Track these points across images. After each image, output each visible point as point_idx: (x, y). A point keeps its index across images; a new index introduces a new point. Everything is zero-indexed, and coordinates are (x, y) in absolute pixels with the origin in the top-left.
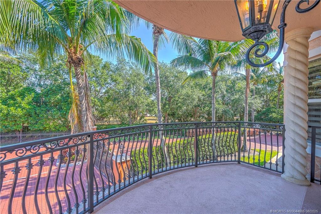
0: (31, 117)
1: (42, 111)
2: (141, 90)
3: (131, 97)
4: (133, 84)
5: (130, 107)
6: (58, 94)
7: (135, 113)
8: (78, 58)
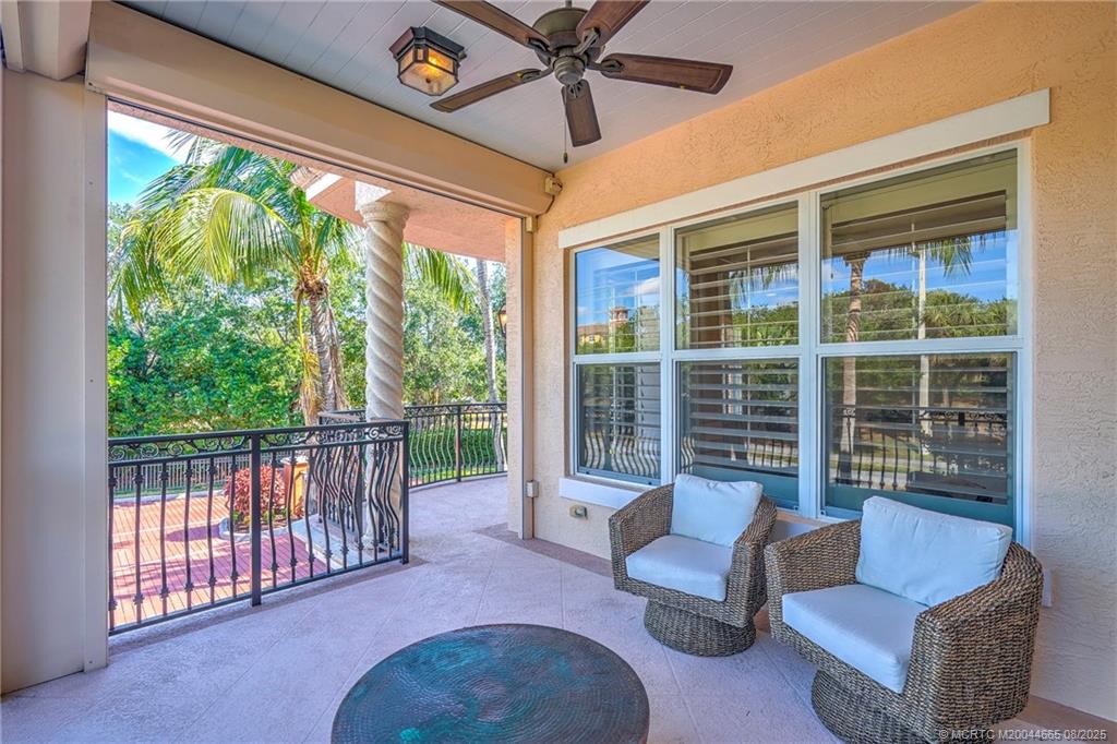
0: (121, 411)
1: (155, 393)
2: (451, 331)
3: (422, 352)
4: (427, 313)
5: (418, 380)
6: (204, 345)
7: (434, 397)
8: (318, 283)
